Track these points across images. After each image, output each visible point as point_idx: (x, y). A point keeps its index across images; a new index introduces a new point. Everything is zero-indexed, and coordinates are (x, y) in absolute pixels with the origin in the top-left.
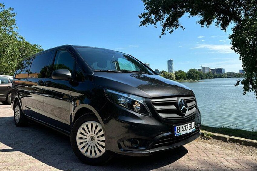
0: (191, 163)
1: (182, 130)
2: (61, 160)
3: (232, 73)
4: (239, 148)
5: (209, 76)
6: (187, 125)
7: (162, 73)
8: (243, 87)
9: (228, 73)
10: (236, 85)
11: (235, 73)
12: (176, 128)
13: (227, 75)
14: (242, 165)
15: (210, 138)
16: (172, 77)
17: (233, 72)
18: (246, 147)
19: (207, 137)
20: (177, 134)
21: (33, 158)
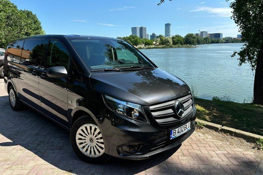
0: (184, 159)
1: (178, 133)
2: (62, 157)
3: (230, 39)
4: (230, 140)
5: (206, 41)
6: (183, 127)
7: (159, 38)
8: (239, 58)
9: (225, 38)
10: (232, 57)
11: (233, 38)
12: (172, 132)
13: (224, 40)
14: (230, 160)
15: (203, 127)
16: (169, 42)
17: (230, 37)
18: (235, 138)
19: (200, 126)
20: (173, 137)
21: (34, 154)
